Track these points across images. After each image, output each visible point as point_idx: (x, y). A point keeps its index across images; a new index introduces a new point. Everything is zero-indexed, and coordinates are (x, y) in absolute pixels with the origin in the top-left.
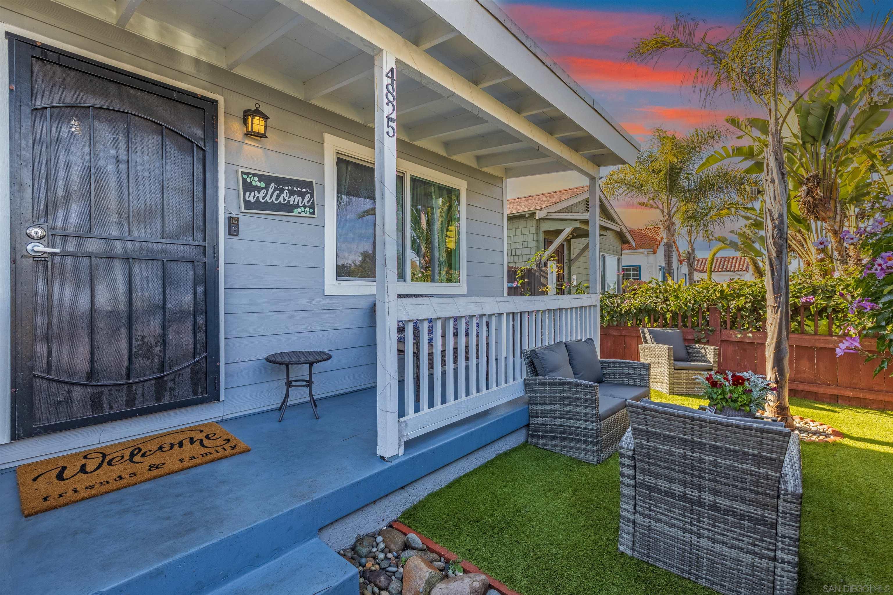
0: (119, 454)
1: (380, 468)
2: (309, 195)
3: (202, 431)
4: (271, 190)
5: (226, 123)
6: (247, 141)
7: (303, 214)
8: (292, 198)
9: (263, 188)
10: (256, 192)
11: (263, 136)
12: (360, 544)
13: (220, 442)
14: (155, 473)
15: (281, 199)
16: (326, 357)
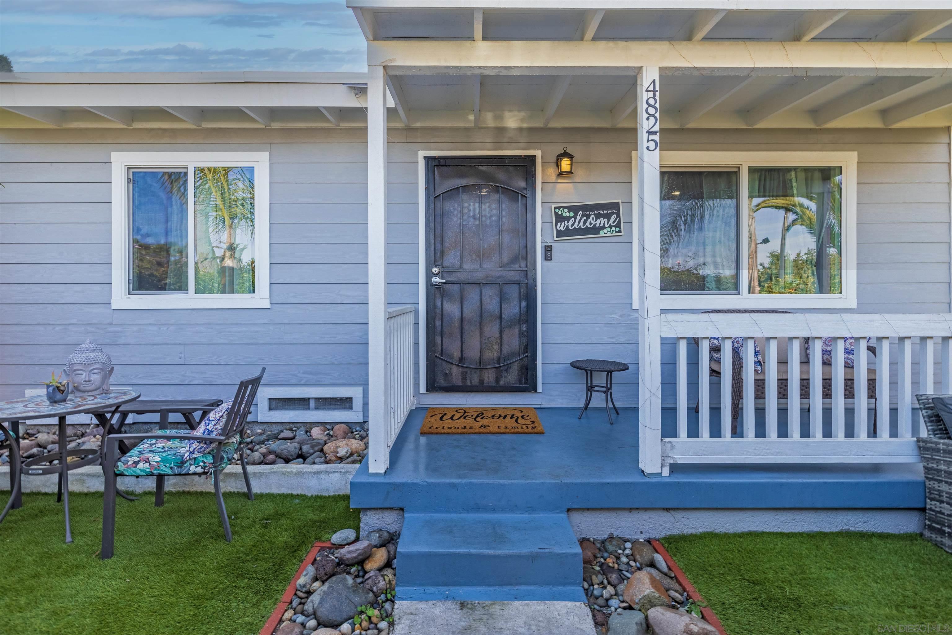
0: (471, 414)
1: (638, 479)
2: (615, 215)
3: (522, 412)
4: (578, 218)
5: (543, 171)
6: (559, 181)
7: (609, 234)
8: (598, 221)
9: (572, 217)
10: (566, 222)
11: (570, 173)
12: (610, 541)
13: (528, 422)
14: (482, 430)
15: (588, 224)
16: (624, 367)
